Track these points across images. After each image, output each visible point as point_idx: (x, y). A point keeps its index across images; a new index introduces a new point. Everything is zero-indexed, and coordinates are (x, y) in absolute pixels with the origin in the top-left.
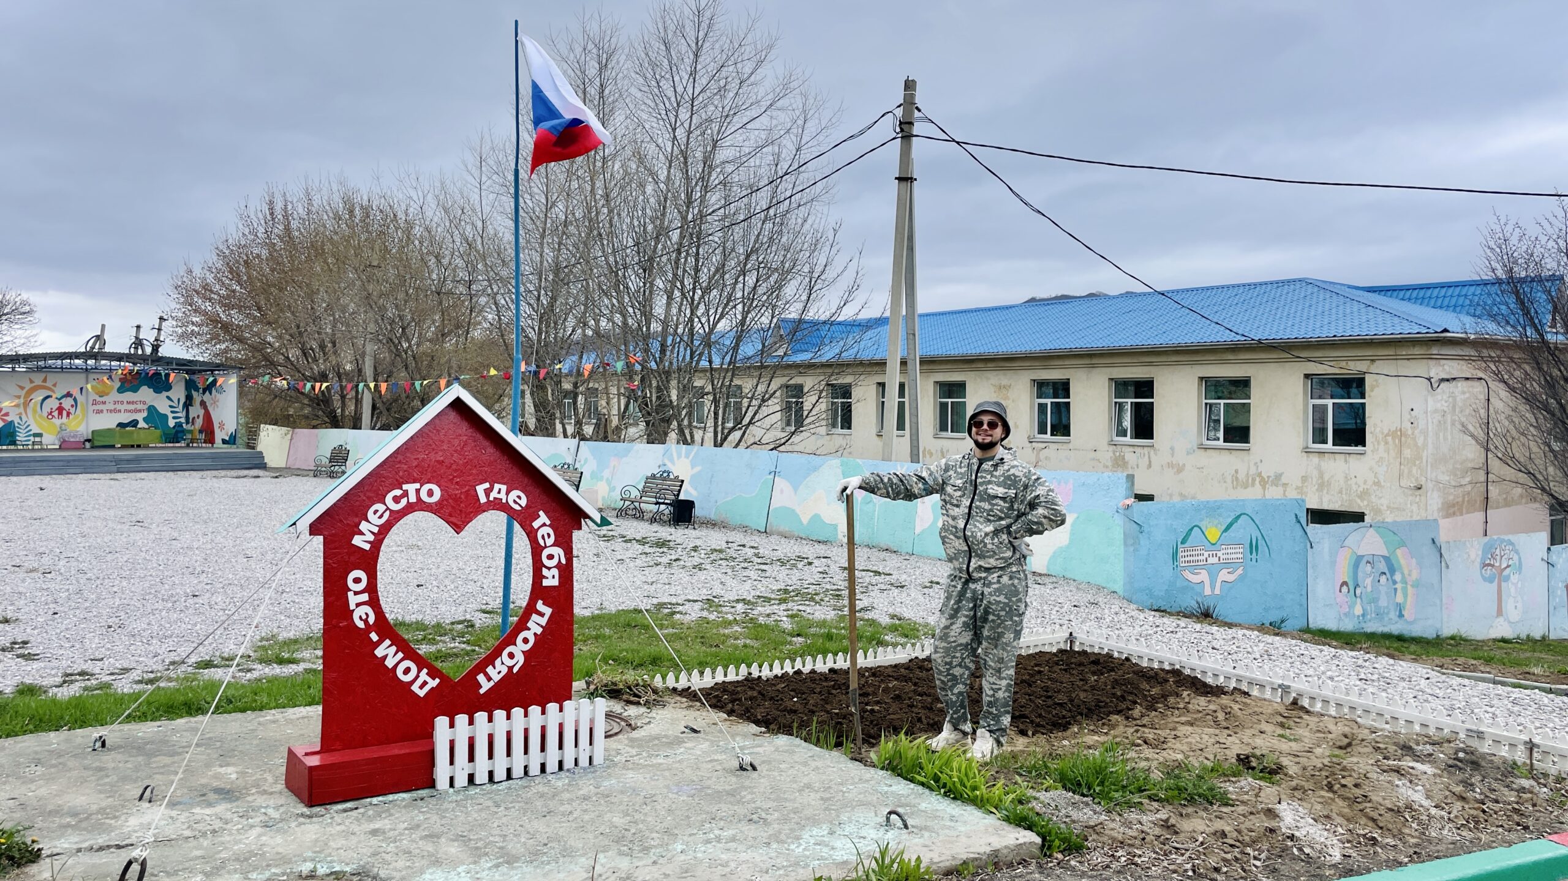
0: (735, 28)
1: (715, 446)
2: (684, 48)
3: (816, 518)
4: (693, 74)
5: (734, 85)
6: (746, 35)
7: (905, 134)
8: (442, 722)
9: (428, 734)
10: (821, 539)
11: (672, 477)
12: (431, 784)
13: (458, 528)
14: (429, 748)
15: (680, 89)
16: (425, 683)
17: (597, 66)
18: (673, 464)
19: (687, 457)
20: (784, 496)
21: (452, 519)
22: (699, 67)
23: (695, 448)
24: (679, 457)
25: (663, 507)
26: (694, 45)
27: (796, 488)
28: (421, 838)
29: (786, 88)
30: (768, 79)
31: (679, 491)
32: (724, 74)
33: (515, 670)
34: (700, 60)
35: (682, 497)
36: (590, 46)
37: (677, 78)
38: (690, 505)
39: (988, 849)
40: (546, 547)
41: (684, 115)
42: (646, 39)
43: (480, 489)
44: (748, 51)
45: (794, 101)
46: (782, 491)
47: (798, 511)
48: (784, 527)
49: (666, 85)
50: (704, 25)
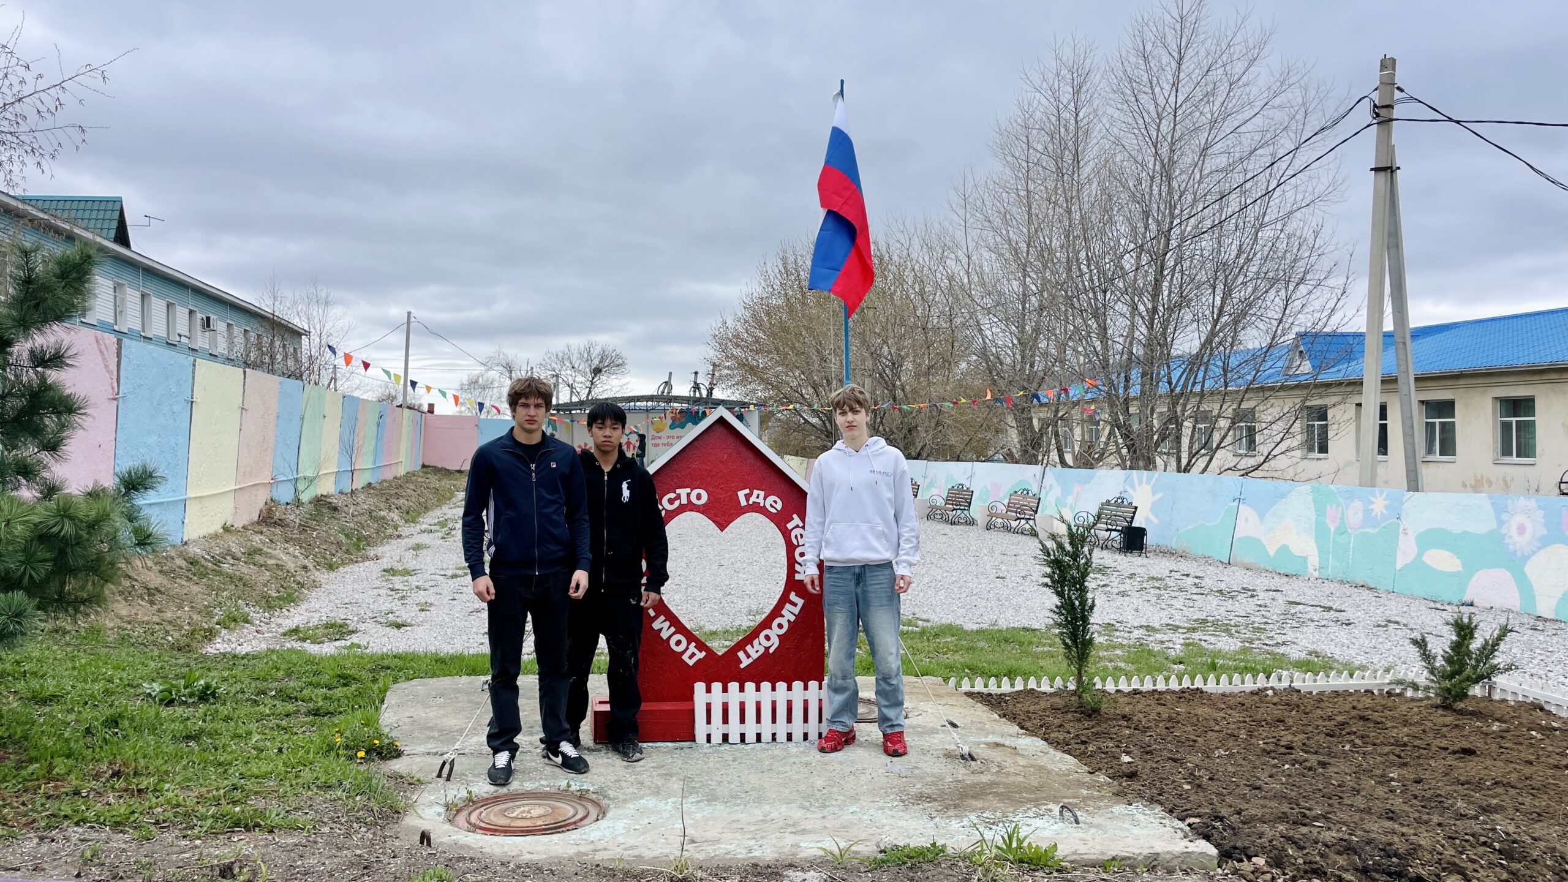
0: (1223, 29)
1: (1179, 471)
2: (1166, 59)
3: (1284, 549)
4: (1175, 86)
5: (1223, 88)
6: (1235, 35)
7: (1380, 119)
8: (700, 687)
9: (690, 697)
10: (1288, 572)
11: (1126, 503)
12: (692, 738)
13: (722, 527)
14: (690, 708)
15: (1161, 101)
16: (693, 655)
17: (1071, 90)
18: (1134, 488)
19: (1148, 483)
20: (1249, 524)
21: (718, 519)
22: (1182, 75)
23: (1156, 475)
24: (1140, 483)
25: (1114, 534)
26: (1176, 55)
27: (1262, 517)
28: (659, 775)
29: (1283, 84)
30: (1262, 77)
31: (1133, 518)
32: (1211, 77)
33: (771, 650)
34: (1183, 67)
35: (1135, 524)
36: (1064, 72)
37: (1157, 90)
38: (1141, 532)
39: (1146, 852)
40: (799, 546)
41: (1165, 126)
42: (1124, 55)
43: (741, 494)
44: (1238, 49)
45: (1294, 96)
46: (1247, 520)
47: (1264, 541)
48: (1249, 560)
49: (1144, 99)
50: (1187, 32)
